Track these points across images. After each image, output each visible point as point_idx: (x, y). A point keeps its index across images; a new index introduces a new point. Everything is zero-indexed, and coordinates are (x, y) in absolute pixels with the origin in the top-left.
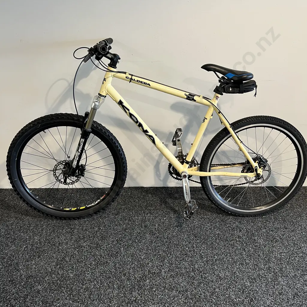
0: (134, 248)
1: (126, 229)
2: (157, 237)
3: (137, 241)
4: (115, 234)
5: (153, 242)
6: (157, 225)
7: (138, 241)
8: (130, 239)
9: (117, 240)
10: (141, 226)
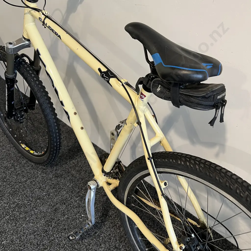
0: (14, 225)
1: (39, 199)
2: (47, 231)
3: (28, 219)
4: (27, 196)
5: (36, 234)
6: (66, 216)
7: (28, 221)
8: (26, 213)
9: (18, 204)
10: (53, 207)
